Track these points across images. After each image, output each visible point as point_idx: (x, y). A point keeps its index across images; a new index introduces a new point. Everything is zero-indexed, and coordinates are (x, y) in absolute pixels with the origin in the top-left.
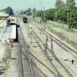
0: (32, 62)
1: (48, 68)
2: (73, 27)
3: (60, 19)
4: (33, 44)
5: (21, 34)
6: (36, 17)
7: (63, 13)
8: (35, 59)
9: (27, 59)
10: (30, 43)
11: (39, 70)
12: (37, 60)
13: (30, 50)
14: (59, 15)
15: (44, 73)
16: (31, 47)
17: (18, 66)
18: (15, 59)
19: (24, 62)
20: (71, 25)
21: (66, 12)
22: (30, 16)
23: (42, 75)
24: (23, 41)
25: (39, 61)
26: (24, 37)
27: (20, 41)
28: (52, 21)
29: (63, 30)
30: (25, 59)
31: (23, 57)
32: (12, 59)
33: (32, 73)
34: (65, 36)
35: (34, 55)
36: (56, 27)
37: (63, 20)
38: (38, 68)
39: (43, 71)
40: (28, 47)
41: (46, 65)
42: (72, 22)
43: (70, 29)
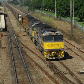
0: (23, 51)
1: (39, 57)
2: (61, 16)
3: (47, 8)
4: (22, 33)
5: (10, 24)
6: (23, 7)
7: (51, 2)
8: (25, 48)
9: (18, 48)
10: (19, 32)
11: (30, 58)
12: (28, 48)
13: (19, 39)
14: (47, 4)
15: (35, 61)
16: (21, 36)
17: (8, 55)
18: (5, 48)
19: (15, 51)
20: (59, 13)
21: (53, 1)
22: (17, 5)
23: (33, 63)
24: (12, 30)
25: (30, 50)
26: (13, 26)
27: (9, 30)
28: (39, 10)
29: (51, 19)
30: (16, 47)
31: (13, 46)
32: (2, 48)
33: (24, 61)
34: (53, 24)
35: (24, 44)
36: (44, 16)
37: (51, 9)
38: (29, 57)
39: (33, 59)
40: (18, 36)
41: (36, 53)
42: (60, 10)
43: (58, 17)
